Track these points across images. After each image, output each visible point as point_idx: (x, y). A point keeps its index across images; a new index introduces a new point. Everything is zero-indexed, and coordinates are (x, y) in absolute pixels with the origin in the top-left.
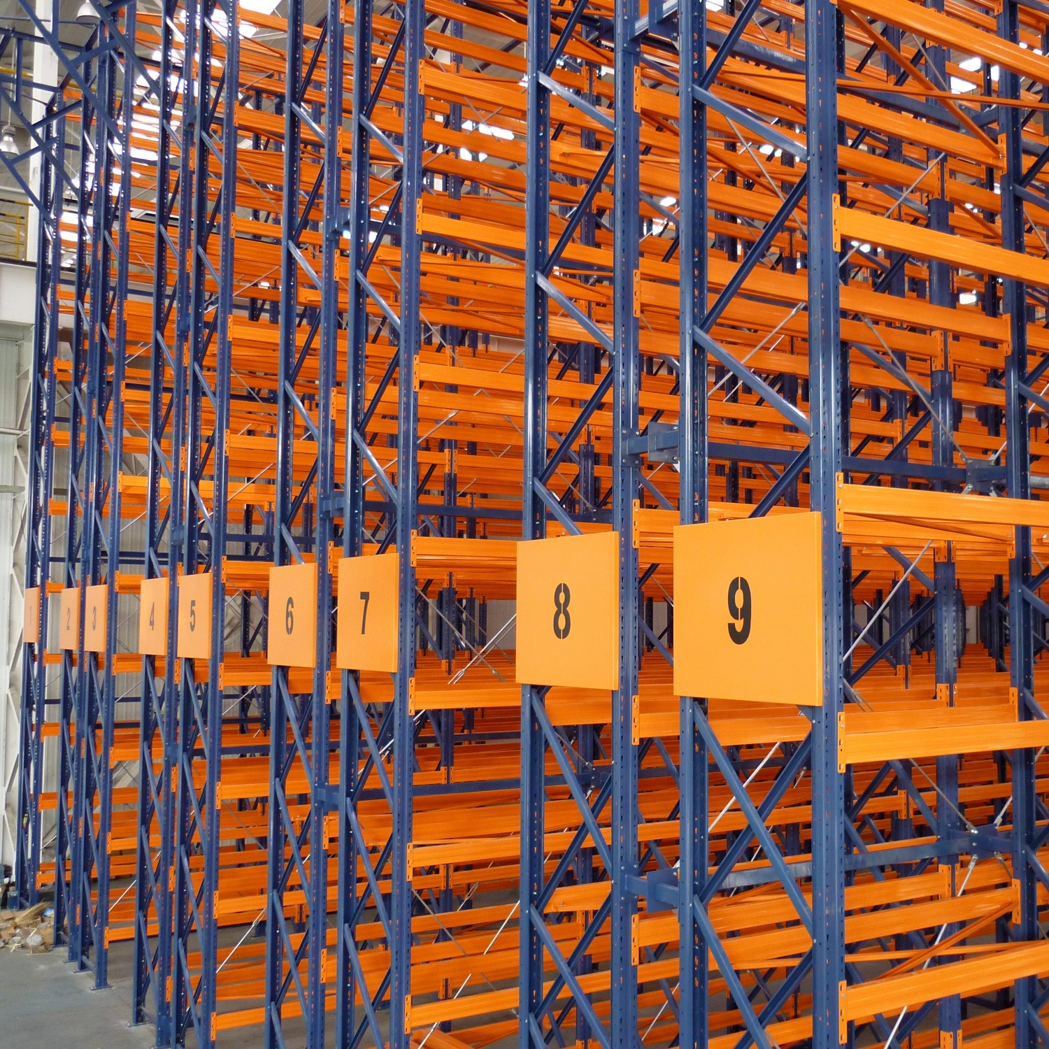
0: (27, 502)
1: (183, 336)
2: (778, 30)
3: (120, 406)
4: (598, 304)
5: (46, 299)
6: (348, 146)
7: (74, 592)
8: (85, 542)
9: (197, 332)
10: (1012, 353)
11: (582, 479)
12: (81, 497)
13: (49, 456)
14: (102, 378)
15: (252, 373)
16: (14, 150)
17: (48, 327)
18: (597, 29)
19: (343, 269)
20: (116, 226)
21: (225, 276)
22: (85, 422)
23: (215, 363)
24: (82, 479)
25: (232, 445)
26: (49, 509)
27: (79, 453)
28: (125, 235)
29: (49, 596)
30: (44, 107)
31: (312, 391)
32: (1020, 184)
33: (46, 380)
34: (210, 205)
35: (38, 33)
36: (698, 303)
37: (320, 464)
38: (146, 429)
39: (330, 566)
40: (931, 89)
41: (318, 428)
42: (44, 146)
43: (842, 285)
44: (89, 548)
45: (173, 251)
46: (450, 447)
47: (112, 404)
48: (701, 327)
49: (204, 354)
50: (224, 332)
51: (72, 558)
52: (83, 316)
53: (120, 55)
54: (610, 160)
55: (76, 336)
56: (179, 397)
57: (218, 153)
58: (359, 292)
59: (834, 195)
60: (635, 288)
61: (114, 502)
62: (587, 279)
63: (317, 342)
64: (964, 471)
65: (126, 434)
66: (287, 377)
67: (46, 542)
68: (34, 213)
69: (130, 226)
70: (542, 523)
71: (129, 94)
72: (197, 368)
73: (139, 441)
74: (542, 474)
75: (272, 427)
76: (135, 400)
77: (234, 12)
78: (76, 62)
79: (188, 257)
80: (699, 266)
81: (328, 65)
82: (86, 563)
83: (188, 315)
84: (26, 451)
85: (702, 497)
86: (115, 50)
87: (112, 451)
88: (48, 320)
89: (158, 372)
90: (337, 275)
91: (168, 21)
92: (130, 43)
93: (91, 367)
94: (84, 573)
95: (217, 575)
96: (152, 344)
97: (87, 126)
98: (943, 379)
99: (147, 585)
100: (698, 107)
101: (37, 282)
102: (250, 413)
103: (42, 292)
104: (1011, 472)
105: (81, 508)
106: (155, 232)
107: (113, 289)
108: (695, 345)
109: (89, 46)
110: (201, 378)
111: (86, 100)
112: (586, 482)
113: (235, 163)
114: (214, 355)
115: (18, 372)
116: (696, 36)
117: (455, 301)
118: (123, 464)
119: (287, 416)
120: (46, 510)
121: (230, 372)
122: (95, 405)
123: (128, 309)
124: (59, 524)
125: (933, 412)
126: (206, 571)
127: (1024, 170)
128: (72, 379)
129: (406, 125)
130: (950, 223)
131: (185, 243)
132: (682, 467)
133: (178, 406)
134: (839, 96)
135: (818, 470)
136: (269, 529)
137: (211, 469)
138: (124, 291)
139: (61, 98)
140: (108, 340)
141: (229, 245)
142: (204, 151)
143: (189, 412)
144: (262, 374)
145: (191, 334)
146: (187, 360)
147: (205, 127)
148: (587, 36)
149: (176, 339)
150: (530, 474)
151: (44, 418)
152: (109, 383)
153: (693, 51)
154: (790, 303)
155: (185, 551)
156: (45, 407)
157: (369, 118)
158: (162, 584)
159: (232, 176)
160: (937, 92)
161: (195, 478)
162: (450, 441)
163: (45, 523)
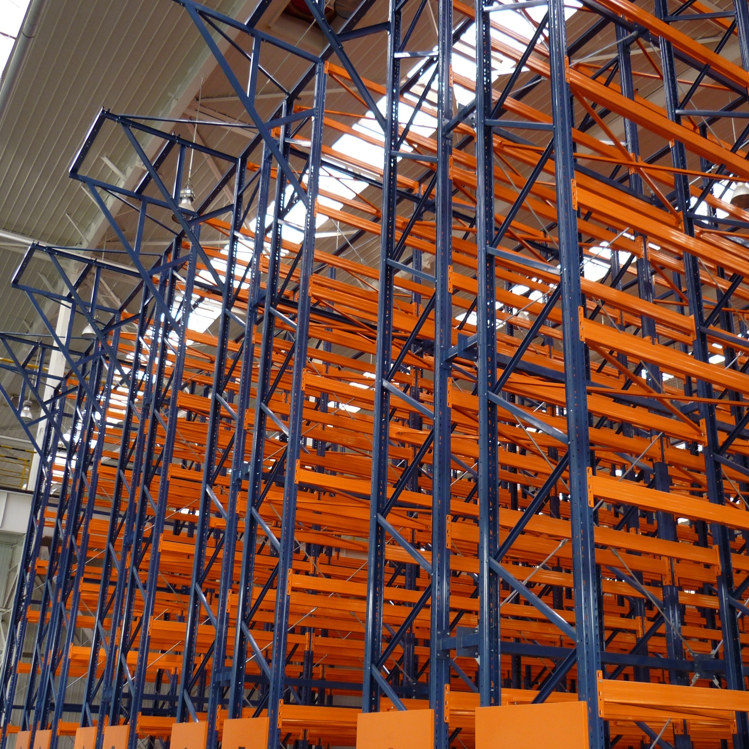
0: (2, 662)
1: (127, 547)
2: (543, 345)
3: (77, 595)
4: (419, 531)
5: (36, 517)
6: (253, 423)
7: (27, 734)
8: (40, 696)
9: (138, 544)
10: (722, 573)
11: (406, 660)
12: (41, 660)
13: (23, 629)
14: (68, 574)
15: (172, 574)
16: (30, 416)
17: (35, 536)
18: (421, 346)
19: (242, 505)
20: (91, 468)
21: (161, 507)
22: (51, 605)
23: (148, 566)
24: (44, 646)
25: (154, 628)
26: (18, 669)
27: (44, 628)
28: (96, 475)
29: (8, 736)
30: (53, 390)
31: (213, 587)
32: (718, 453)
33: (28, 574)
34: (156, 457)
35: (55, 344)
36: (493, 540)
37: (216, 645)
38: (94, 612)
39: (217, 724)
40: (651, 392)
41: (216, 618)
42: (49, 415)
43: (595, 527)
44: (42, 700)
45: (127, 487)
46: (310, 631)
47: (72, 593)
48: (495, 558)
49: (141, 561)
50: (156, 546)
51: (29, 707)
52: (60, 529)
53: (107, 358)
54: (431, 438)
55: (54, 543)
56: (119, 591)
57: (164, 423)
58: (253, 521)
59: (588, 468)
60: (448, 527)
61: (64, 666)
62: (411, 514)
63: (222, 554)
64: (692, 663)
65: (79, 614)
66: (198, 580)
67: (12, 694)
68: (36, 458)
69: (100, 469)
70: (376, 699)
71: (110, 381)
72: (135, 570)
73: (88, 619)
74: (377, 662)
75: (182, 611)
76: (89, 590)
77: (183, 335)
78: (78, 363)
79: (137, 492)
80: (493, 514)
81: (242, 369)
82: (38, 713)
83: (132, 532)
84: (7, 624)
85: (496, 685)
86: (104, 356)
87: (68, 628)
88: (36, 531)
89: (107, 572)
90: (238, 510)
91: (141, 339)
92: (113, 351)
93: (61, 566)
94: (36, 719)
95: (133, 727)
96: (105, 550)
97: (79, 404)
98: (672, 591)
99: (81, 732)
100: (491, 406)
101: (32, 505)
102: (168, 601)
103: (34, 512)
104: (728, 664)
105: (40, 669)
106: (116, 473)
107: (84, 510)
108: (490, 570)
109: (87, 353)
110: (136, 577)
111: (81, 387)
112: (408, 661)
113: (175, 431)
114: (148, 561)
115: (10, 567)
116: (490, 359)
117: (318, 527)
118: (75, 637)
119: (195, 608)
120: (15, 670)
121: (157, 573)
122: (60, 593)
123: (92, 525)
124: (23, 680)
125: (666, 618)
126: (125, 723)
127: (720, 444)
128: (47, 573)
129: (292, 410)
130: (669, 473)
131: (136, 483)
132: (482, 660)
133: (118, 598)
134: (588, 397)
135: (583, 667)
136: (173, 689)
137: (138, 643)
138: (90, 511)
139: (65, 384)
140: (75, 547)
141: (165, 485)
142: (155, 422)
143: (126, 601)
144: (178, 574)
145: (133, 545)
146: (129, 563)
147: (157, 407)
148: (414, 351)
149: (122, 548)
150: (369, 662)
151: (23, 601)
152: (72, 578)
153: (488, 368)
154: (558, 539)
155: (112, 704)
156: (25, 593)
157: (267, 405)
158: (92, 731)
159: (172, 438)
160: (655, 394)
161: (125, 651)
162: (310, 628)
163: (13, 680)
